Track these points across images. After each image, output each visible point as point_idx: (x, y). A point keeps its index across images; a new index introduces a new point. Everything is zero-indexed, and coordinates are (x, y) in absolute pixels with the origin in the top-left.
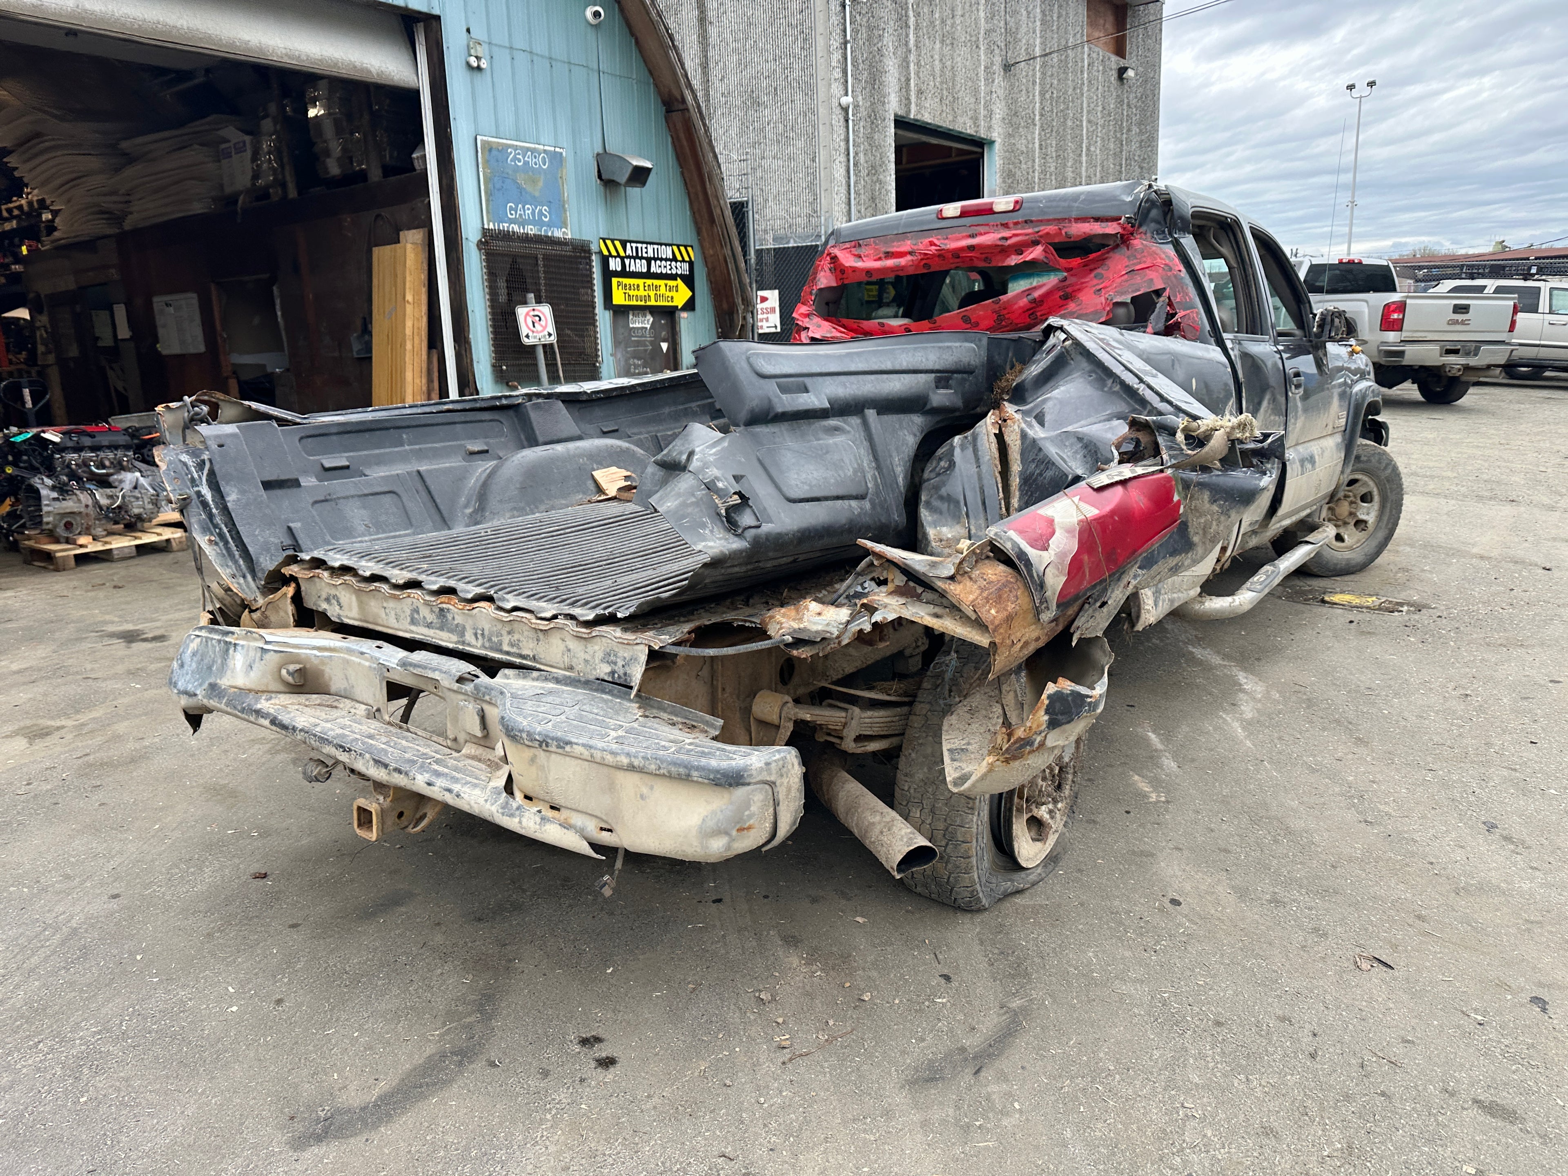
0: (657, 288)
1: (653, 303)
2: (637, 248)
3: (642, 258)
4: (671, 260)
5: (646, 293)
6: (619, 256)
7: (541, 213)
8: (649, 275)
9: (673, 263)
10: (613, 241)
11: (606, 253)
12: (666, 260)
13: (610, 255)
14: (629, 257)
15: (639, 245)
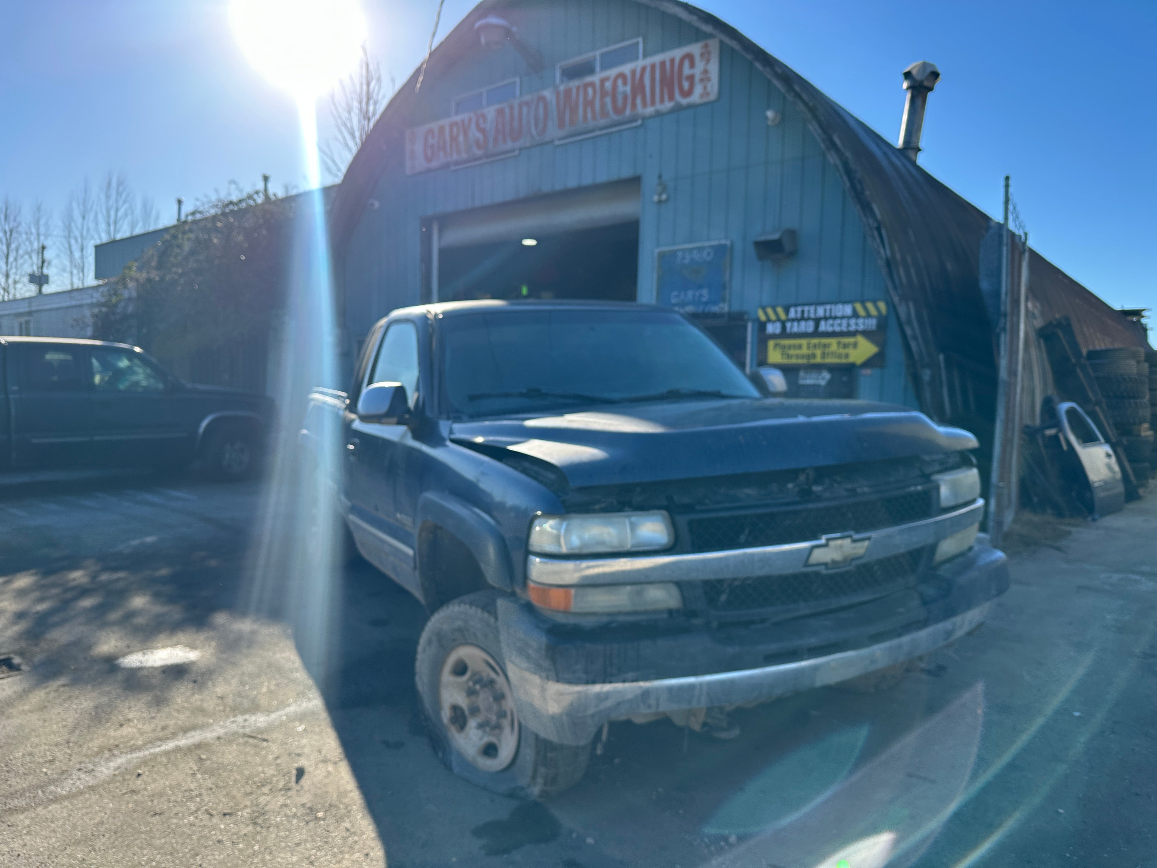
0: (825, 346)
1: (818, 360)
2: (803, 312)
3: (809, 319)
4: (849, 318)
5: (810, 352)
6: (779, 319)
7: (701, 295)
8: (816, 334)
9: (853, 321)
10: (774, 309)
11: (763, 318)
12: (843, 318)
13: (769, 320)
14: (793, 320)
15: (806, 308)
